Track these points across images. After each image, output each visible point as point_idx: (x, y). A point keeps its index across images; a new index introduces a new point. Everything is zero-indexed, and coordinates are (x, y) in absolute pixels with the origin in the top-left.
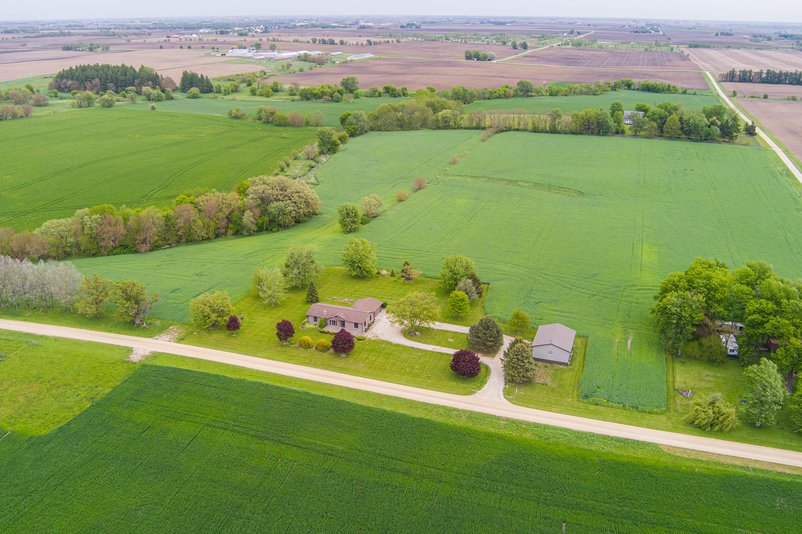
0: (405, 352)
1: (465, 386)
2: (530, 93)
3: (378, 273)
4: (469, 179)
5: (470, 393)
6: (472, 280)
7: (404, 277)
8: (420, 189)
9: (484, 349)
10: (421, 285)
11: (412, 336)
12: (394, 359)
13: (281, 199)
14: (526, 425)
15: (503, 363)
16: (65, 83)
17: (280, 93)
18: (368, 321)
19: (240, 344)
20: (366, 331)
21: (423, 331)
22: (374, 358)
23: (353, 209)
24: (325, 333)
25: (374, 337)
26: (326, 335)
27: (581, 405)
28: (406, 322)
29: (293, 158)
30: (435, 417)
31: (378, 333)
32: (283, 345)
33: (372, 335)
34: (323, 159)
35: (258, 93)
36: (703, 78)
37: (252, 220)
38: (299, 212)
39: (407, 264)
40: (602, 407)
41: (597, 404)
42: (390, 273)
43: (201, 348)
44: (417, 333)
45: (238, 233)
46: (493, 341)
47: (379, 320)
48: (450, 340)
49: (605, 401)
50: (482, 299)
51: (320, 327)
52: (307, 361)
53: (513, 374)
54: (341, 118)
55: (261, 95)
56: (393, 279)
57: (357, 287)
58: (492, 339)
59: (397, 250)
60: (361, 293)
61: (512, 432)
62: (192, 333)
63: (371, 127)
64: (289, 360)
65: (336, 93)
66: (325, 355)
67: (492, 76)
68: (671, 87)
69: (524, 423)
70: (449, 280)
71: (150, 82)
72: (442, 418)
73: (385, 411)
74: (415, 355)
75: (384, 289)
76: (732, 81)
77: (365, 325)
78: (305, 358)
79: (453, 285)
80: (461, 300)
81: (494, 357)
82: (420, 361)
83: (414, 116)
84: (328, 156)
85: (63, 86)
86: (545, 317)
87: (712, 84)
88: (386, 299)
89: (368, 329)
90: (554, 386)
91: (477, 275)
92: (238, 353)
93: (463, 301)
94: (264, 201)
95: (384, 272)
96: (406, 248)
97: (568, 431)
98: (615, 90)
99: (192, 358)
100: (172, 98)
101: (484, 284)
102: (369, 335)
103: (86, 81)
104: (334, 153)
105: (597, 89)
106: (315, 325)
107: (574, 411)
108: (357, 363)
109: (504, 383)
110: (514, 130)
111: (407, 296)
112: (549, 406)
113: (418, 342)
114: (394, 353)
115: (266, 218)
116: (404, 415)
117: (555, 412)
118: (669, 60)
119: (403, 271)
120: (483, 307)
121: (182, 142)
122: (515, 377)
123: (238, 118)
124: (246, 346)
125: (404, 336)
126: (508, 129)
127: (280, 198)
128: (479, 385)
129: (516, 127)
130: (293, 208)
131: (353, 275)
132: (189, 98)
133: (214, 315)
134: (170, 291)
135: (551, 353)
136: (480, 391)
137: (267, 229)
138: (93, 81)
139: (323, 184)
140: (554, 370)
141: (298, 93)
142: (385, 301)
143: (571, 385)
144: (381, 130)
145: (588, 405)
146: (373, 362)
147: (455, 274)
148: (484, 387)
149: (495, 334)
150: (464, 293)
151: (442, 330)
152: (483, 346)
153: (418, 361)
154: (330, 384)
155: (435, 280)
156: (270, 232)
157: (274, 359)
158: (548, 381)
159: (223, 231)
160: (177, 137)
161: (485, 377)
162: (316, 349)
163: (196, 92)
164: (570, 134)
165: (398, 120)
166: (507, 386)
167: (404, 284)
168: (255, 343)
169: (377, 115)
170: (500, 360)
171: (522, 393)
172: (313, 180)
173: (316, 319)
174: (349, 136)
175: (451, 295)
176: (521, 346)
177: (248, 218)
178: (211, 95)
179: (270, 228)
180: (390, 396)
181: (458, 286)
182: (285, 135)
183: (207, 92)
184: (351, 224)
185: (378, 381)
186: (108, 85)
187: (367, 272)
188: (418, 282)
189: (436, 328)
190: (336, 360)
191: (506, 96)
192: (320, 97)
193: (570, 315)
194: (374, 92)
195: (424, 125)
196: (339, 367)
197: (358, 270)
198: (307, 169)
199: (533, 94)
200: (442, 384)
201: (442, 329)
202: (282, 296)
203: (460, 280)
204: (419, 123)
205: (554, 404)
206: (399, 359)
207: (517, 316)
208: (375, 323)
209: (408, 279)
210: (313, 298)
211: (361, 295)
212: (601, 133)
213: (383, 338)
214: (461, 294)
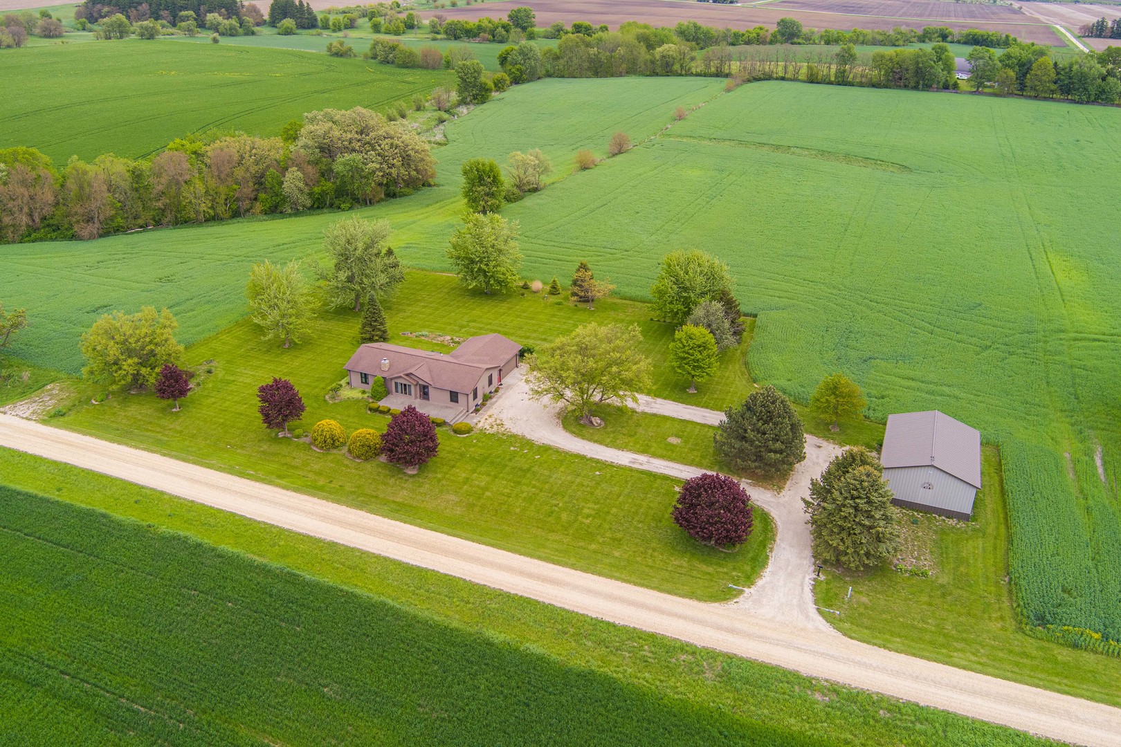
0: (562, 469)
1: (710, 570)
2: (795, 40)
3: (526, 287)
4: (706, 142)
5: (724, 595)
6: (723, 303)
7: (578, 295)
8: (620, 152)
9: (756, 468)
10: (612, 313)
11: (584, 426)
12: (534, 487)
13: (357, 148)
14: (889, 711)
15: (810, 510)
16: (100, 10)
17: (416, 30)
18: (483, 387)
19: (181, 432)
20: (476, 411)
21: (610, 415)
22: (483, 480)
23: (491, 170)
24: (381, 412)
25: (492, 427)
26: (381, 415)
27: (1031, 645)
28: (568, 393)
29: (414, 108)
30: (629, 670)
31: (504, 416)
32: (276, 440)
33: (490, 421)
34: (463, 110)
35: (383, 29)
36: (1053, 33)
37: (301, 185)
38: (390, 174)
39: (583, 267)
40: (1092, 656)
41: (1075, 646)
42: (548, 288)
43: (88, 438)
44: (596, 420)
45: (275, 210)
46: (781, 452)
47: (509, 387)
48: (673, 440)
49: (1096, 636)
50: (744, 346)
51: (373, 397)
52: (321, 483)
53: (841, 548)
54: (501, 56)
55: (388, 32)
56: (554, 299)
57: (477, 312)
58: (778, 445)
59: (568, 246)
60: (482, 326)
61: (851, 732)
62: (88, 401)
63: (547, 71)
64: (279, 477)
65: (500, 28)
66: (369, 467)
67: (737, 20)
68: (1010, 39)
69: (884, 705)
70: (671, 303)
71: (223, 10)
72: (647, 675)
73: (489, 644)
74: (585, 476)
75: (532, 319)
76: (1099, 36)
77: (475, 397)
78: (319, 473)
79: (680, 315)
80: (699, 346)
81: (780, 488)
82: (598, 492)
83: (616, 54)
84: (472, 107)
85: (95, 15)
86: (890, 392)
87: (1069, 40)
88: (534, 339)
89: (483, 405)
90: (944, 580)
91: (733, 294)
92: (164, 455)
93: (705, 348)
94: (327, 150)
95: (537, 285)
96: (587, 243)
97: (1017, 739)
98: (924, 42)
99: (55, 462)
100: (253, 33)
101: (746, 315)
102: (483, 420)
103: (130, 7)
104: (483, 103)
105: (899, 37)
106: (364, 392)
107: (1017, 664)
108: (441, 492)
109: (813, 568)
110: (777, 79)
111: (574, 333)
112: (943, 646)
113: (596, 442)
114: (535, 469)
115: (329, 186)
116: (541, 658)
117: (964, 669)
118: (994, 13)
119: (575, 283)
120: (746, 364)
121: (241, 83)
122: (846, 554)
123: (341, 56)
124: (193, 436)
125: (565, 428)
126: (768, 77)
127: (357, 145)
128: (748, 568)
129: (781, 74)
130: (378, 166)
131: (470, 287)
132: (279, 34)
133: (130, 361)
134: (88, 309)
135: (928, 486)
136: (752, 590)
137: (331, 206)
138: (140, 8)
139: (455, 144)
140: (936, 532)
141: (442, 31)
142: (530, 343)
143: (987, 578)
144: (563, 77)
145: (1051, 645)
146: (480, 492)
147: (685, 289)
148: (760, 577)
149: (787, 434)
150: (706, 331)
151: (655, 415)
152: (755, 461)
153: (592, 494)
154: (359, 550)
155: (641, 304)
156: (336, 210)
157: (241, 475)
158: (926, 563)
159: (246, 205)
160: (236, 76)
161: (763, 545)
162: (350, 451)
163: (290, 26)
164: (868, 87)
165: (591, 60)
166: (822, 577)
167: (576, 310)
168: (215, 429)
169: (558, 53)
170: (803, 505)
171: (865, 599)
172: (439, 137)
173: (365, 378)
174: (511, 83)
175: (678, 335)
176: (868, 475)
177: (293, 181)
178: (313, 31)
179: (337, 202)
180: (508, 595)
181: (692, 317)
182: (410, 79)
183: (309, 28)
184: (486, 198)
185: (483, 547)
186: (162, 13)
187: (499, 282)
188: (606, 307)
189: (640, 409)
190: (392, 481)
191: (760, 40)
192: (476, 35)
193: (946, 389)
194: (558, 31)
195: (632, 69)
196: (394, 502)
197: (481, 278)
198: (434, 123)
199: (800, 40)
200: (650, 562)
201: (655, 411)
202: (306, 325)
203: (696, 304)
204: (624, 66)
205: (957, 640)
206: (547, 486)
207: (834, 389)
208: (501, 392)
209: (586, 300)
210: (374, 332)
211: (481, 329)
212: (920, 86)
213: (515, 430)
214: (701, 333)
